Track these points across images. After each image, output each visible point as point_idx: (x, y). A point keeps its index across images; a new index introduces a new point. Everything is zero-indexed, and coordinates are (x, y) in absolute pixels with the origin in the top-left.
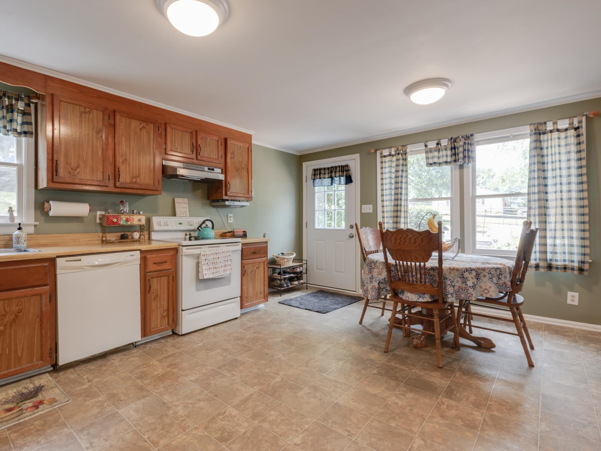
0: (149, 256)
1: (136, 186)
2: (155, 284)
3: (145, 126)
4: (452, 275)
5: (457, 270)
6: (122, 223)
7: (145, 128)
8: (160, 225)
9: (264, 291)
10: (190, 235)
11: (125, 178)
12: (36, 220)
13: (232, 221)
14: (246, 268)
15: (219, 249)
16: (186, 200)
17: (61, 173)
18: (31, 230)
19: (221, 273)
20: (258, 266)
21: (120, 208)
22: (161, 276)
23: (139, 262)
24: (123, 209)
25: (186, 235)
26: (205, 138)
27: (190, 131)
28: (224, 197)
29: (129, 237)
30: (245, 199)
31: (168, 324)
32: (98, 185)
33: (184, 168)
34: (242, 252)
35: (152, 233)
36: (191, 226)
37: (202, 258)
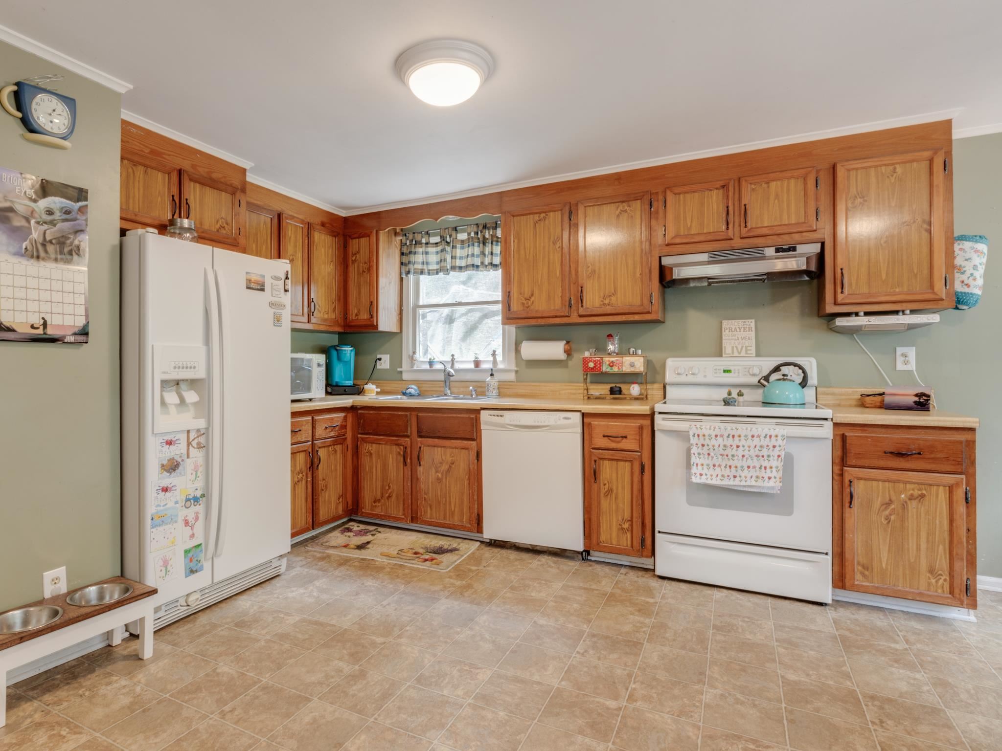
0: (595, 422)
1: (609, 310)
2: (607, 470)
3: (626, 208)
6: (605, 369)
7: (625, 211)
8: (679, 374)
9: (952, 576)
10: (740, 394)
11: (593, 301)
12: (517, 365)
13: (912, 366)
14: (859, 488)
15: (743, 429)
16: (752, 323)
17: (515, 307)
18: (512, 377)
19: (746, 480)
20: (916, 493)
21: (606, 346)
22: (618, 460)
23: (579, 430)
24: (611, 347)
25: (729, 394)
26: (764, 185)
27: (722, 183)
28: (830, 309)
29: (624, 391)
30: (915, 306)
31: (632, 546)
32: (556, 317)
33: (709, 263)
34: (839, 443)
35: (668, 387)
36: (754, 375)
37: (694, 441)
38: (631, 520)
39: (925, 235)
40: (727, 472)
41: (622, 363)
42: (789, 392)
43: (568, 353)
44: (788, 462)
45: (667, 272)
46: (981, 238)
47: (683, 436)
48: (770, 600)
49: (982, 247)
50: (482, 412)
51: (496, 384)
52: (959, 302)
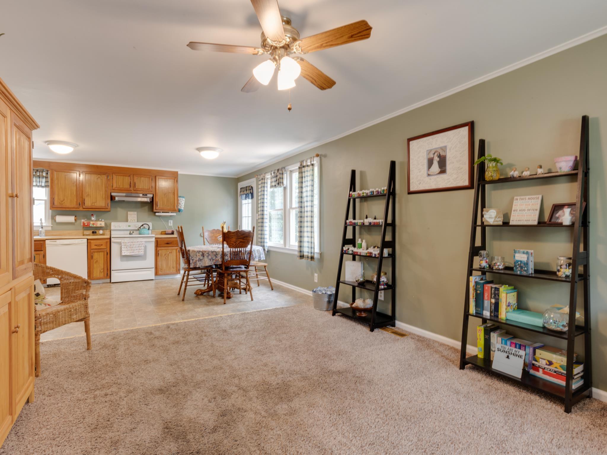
0: (92, 241)
1: (94, 207)
2: (96, 256)
3: (100, 176)
4: (192, 254)
5: (195, 251)
6: (91, 225)
7: (100, 177)
8: (115, 227)
9: (176, 267)
10: (133, 232)
11: (88, 203)
12: (52, 224)
13: (172, 225)
14: (160, 252)
15: (135, 240)
16: (136, 213)
17: (56, 203)
18: (50, 228)
19: (136, 253)
20: (170, 251)
21: (91, 218)
22: (99, 252)
23: (86, 244)
24: (93, 219)
25: (130, 232)
26: (140, 178)
27: (128, 175)
28: (155, 211)
29: (97, 233)
30: (171, 211)
31: (104, 276)
32: (74, 208)
33: (126, 196)
34: (156, 242)
35: (112, 231)
36: (136, 227)
37: (122, 244)
38: (104, 269)
39: (173, 196)
40: (131, 251)
41: (97, 224)
42: (145, 231)
43: (75, 220)
44: (145, 247)
45: (113, 198)
46: (183, 197)
47: (120, 243)
48: (141, 282)
49: (184, 199)
50: (46, 241)
51: (44, 231)
52: (179, 211)
